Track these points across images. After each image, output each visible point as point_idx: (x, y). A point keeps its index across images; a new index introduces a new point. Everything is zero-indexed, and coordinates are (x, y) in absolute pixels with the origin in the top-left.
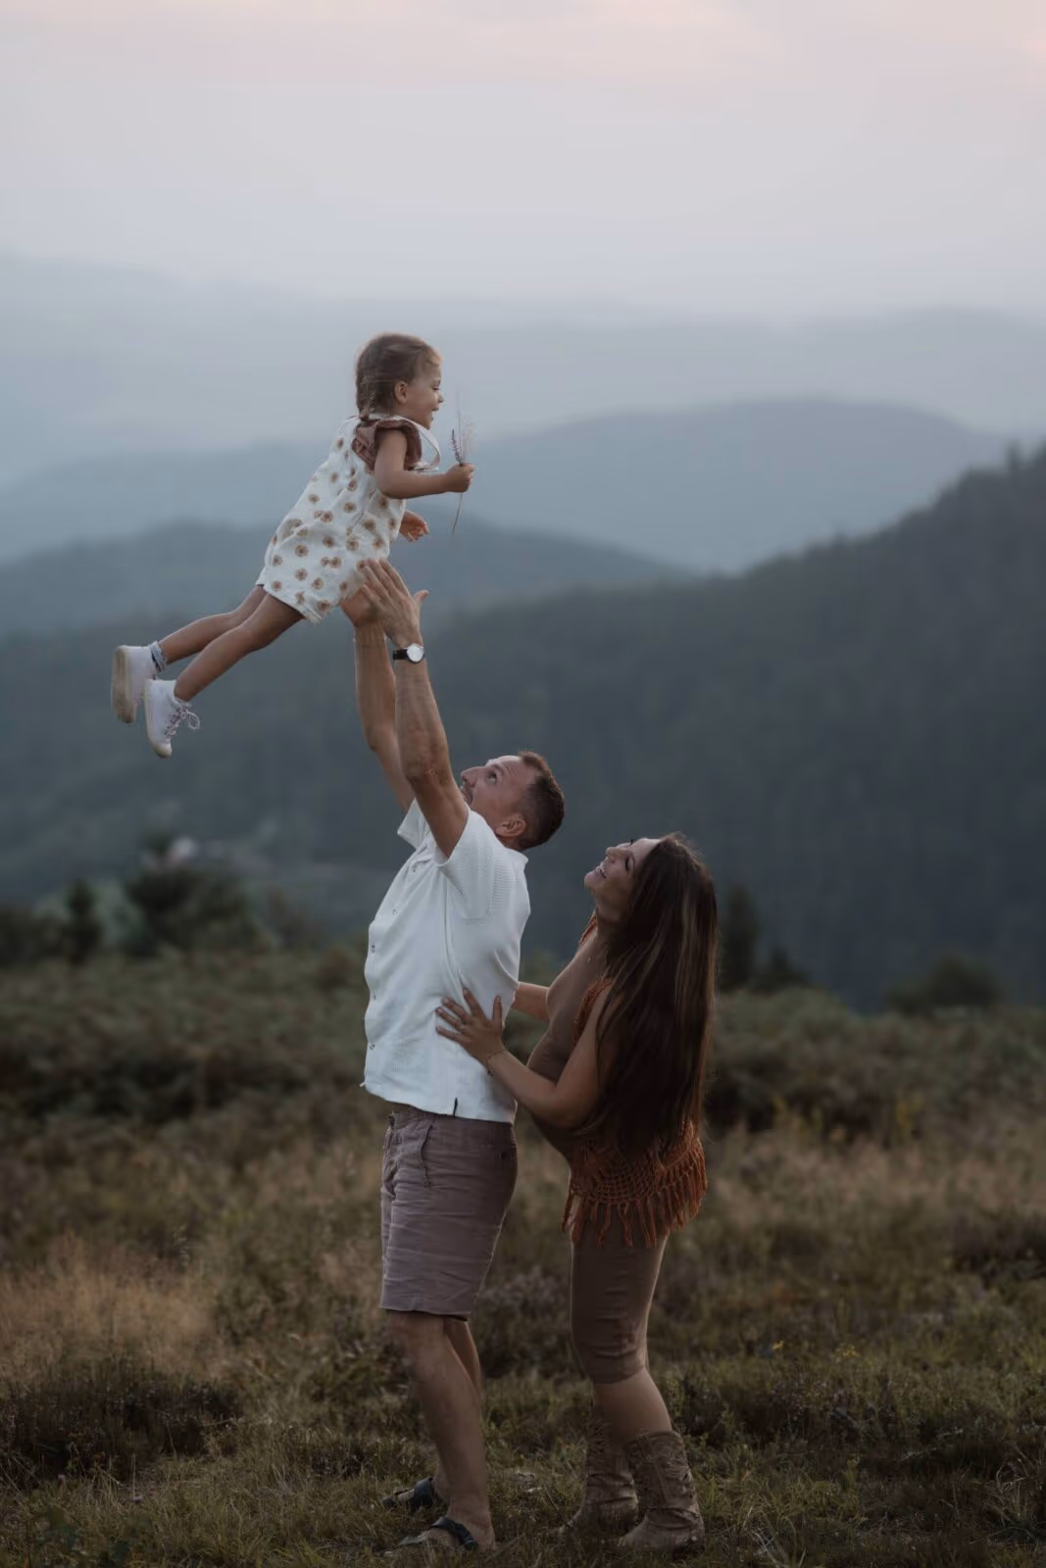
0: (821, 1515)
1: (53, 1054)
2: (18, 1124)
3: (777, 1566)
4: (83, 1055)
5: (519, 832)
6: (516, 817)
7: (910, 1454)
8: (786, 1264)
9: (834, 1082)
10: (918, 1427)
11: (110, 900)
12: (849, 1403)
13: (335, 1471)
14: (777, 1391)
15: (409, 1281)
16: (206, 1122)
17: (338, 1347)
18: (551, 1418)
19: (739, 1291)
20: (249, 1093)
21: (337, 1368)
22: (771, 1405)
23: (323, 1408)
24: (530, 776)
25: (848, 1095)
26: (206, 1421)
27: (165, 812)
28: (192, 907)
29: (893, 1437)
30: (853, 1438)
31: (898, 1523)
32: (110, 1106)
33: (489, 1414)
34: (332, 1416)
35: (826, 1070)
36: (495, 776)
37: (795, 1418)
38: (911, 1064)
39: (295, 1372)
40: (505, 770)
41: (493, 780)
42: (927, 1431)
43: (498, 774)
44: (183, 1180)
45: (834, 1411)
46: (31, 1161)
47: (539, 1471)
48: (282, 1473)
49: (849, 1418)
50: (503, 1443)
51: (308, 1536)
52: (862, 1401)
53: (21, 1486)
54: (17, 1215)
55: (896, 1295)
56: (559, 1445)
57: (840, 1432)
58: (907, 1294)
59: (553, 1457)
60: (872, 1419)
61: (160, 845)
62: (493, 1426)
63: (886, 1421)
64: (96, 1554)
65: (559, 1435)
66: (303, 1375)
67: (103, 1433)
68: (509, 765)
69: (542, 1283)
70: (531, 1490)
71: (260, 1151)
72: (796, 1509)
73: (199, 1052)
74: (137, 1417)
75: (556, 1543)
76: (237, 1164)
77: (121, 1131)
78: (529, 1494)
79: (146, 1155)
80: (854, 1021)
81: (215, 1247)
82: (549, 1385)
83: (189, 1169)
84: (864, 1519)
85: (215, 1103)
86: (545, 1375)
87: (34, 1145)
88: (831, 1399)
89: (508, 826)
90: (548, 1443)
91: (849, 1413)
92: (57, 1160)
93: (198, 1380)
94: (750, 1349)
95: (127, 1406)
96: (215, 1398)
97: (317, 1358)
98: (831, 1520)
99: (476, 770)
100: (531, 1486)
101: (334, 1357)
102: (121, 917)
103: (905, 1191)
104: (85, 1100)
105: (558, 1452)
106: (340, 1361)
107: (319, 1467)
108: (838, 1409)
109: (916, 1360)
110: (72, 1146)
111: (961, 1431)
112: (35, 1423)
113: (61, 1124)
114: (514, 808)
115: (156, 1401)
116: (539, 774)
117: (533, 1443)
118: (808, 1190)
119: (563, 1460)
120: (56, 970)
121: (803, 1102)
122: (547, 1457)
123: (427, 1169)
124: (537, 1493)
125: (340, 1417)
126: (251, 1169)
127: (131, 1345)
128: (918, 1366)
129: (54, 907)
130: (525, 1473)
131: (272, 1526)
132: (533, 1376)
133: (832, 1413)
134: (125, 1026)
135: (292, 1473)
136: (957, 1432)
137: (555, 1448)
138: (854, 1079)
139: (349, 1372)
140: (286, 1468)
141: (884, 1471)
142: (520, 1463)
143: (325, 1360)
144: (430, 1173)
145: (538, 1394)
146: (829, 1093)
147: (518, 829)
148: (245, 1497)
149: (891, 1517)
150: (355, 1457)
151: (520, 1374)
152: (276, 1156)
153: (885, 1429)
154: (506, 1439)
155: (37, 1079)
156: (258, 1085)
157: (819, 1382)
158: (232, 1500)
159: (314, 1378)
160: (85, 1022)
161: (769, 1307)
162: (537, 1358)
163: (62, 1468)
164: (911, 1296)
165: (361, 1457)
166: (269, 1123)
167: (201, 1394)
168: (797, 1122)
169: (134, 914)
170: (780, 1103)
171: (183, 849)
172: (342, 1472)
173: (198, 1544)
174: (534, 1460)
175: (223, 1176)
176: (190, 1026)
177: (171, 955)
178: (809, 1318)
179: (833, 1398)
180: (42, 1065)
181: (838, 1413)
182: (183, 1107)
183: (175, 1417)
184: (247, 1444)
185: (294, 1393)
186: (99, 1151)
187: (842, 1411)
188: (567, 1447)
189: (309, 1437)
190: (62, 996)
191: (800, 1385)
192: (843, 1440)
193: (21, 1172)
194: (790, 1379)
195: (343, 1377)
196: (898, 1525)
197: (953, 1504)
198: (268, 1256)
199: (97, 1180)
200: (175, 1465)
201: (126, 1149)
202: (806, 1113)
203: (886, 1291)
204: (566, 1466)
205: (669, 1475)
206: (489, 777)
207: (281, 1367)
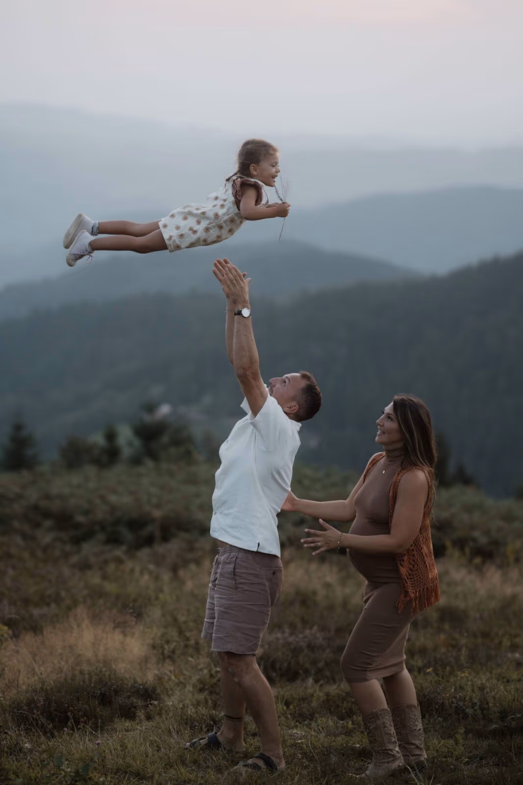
0: (445, 757)
1: (86, 513)
2: (68, 548)
3: (418, 784)
4: (101, 513)
5: (294, 412)
6: (294, 403)
7: (494, 726)
8: (447, 626)
9: (477, 534)
10: (499, 712)
11: (125, 435)
12: (464, 700)
13: (201, 729)
14: (428, 693)
15: (225, 636)
16: (160, 549)
17: (213, 666)
18: (314, 704)
19: (422, 639)
20: (183, 535)
21: (211, 676)
22: (425, 700)
23: (201, 697)
24: (303, 383)
25: (483, 540)
26: (140, 703)
27: (156, 391)
28: (165, 439)
29: (486, 718)
30: (466, 716)
31: (484, 762)
32: (114, 540)
33: (284, 702)
34: (206, 701)
35: (473, 527)
36: (285, 382)
37: (437, 707)
38: (516, 525)
39: (190, 678)
40: (291, 379)
41: (284, 384)
42: (503, 715)
43: (287, 381)
44: (146, 577)
45: (457, 703)
46: (73, 566)
47: (306, 731)
48: (174, 729)
49: (464, 707)
50: (289, 716)
51: (183, 763)
52: (471, 699)
53: (45, 733)
54: (63, 594)
55: (500, 643)
56: (317, 719)
57: (458, 714)
58: (506, 642)
59: (313, 724)
60: (476, 708)
61: (151, 408)
62: (285, 708)
63: (482, 709)
64: (73, 770)
65: (318, 713)
66: (195, 679)
67: (88, 708)
68: (294, 378)
69: (318, 635)
70: (299, 741)
71: (186, 563)
72: (433, 754)
73: (157, 514)
74: (105, 700)
75: (308, 769)
76: (175, 569)
77: (119, 552)
78: (298, 743)
79: (129, 565)
80: (490, 502)
81: (156, 613)
82: (317, 687)
83: (150, 573)
84: (467, 760)
85: (165, 539)
86: (316, 681)
87: (74, 559)
88: (455, 698)
89: (290, 408)
90: (312, 717)
91: (464, 705)
92: (85, 566)
93: (139, 680)
94: (419, 671)
95: (101, 694)
96: (146, 690)
97: (201, 670)
98: (449, 760)
99: (277, 379)
100: (300, 739)
101: (210, 670)
102: (130, 444)
103: (509, 590)
104: (101, 536)
105: (316, 722)
106: (213, 672)
107: (192, 727)
108: (459, 703)
109: (503, 678)
110: (93, 560)
111: (520, 715)
112: (53, 702)
113: (87, 548)
114: (293, 399)
115: (116, 692)
116: (308, 383)
117: (303, 717)
118: (459, 589)
119: (318, 726)
120: (91, 470)
121: (460, 544)
122: (310, 724)
123: (236, 580)
124: (302, 743)
125: (210, 702)
126: (181, 573)
127: (106, 663)
128: (505, 680)
129: (98, 439)
130: (298, 732)
131: (166, 757)
132: (310, 681)
133: (456, 705)
134: (123, 500)
135: (180, 730)
136: (518, 716)
137: (315, 719)
138: (487, 533)
139: (217, 678)
140: (177, 727)
141: (480, 735)
142: (296, 727)
143: (206, 671)
144: (237, 582)
145: (310, 691)
146: (474, 540)
147: (295, 409)
148: (155, 741)
149: (481, 759)
150: (212, 723)
151: (303, 680)
152: (193, 567)
153: (482, 713)
154: (291, 714)
155: (77, 526)
156: (187, 530)
157: (450, 689)
158: (148, 743)
159: (200, 681)
160: (102, 498)
161: (435, 649)
162: (313, 672)
163: (66, 725)
164: (509, 644)
165: (215, 722)
166: (191, 549)
167: (139, 688)
168: (457, 554)
169: (137, 442)
170: (448, 544)
171: (165, 410)
172: (205, 730)
173: (129, 766)
174: (303, 725)
175: (166, 576)
176: (154, 501)
177: (150, 464)
178: (454, 654)
179: (457, 697)
180: (80, 519)
181: (459, 705)
182: (149, 541)
183: (125, 700)
184: (160, 714)
185: (189, 688)
186: (106, 562)
187: (461, 704)
188: (321, 719)
189: (191, 711)
190: (92, 485)
191: (440, 689)
192: (461, 719)
193: (66, 572)
194: (435, 687)
195: (215, 680)
196: (484, 763)
197: (512, 753)
198: (182, 618)
199: (105, 577)
200: (122, 724)
201: (119, 561)
202: (462, 548)
203: (497, 641)
204: (319, 730)
205: (387, 732)
206: (283, 383)
207: (184, 675)
